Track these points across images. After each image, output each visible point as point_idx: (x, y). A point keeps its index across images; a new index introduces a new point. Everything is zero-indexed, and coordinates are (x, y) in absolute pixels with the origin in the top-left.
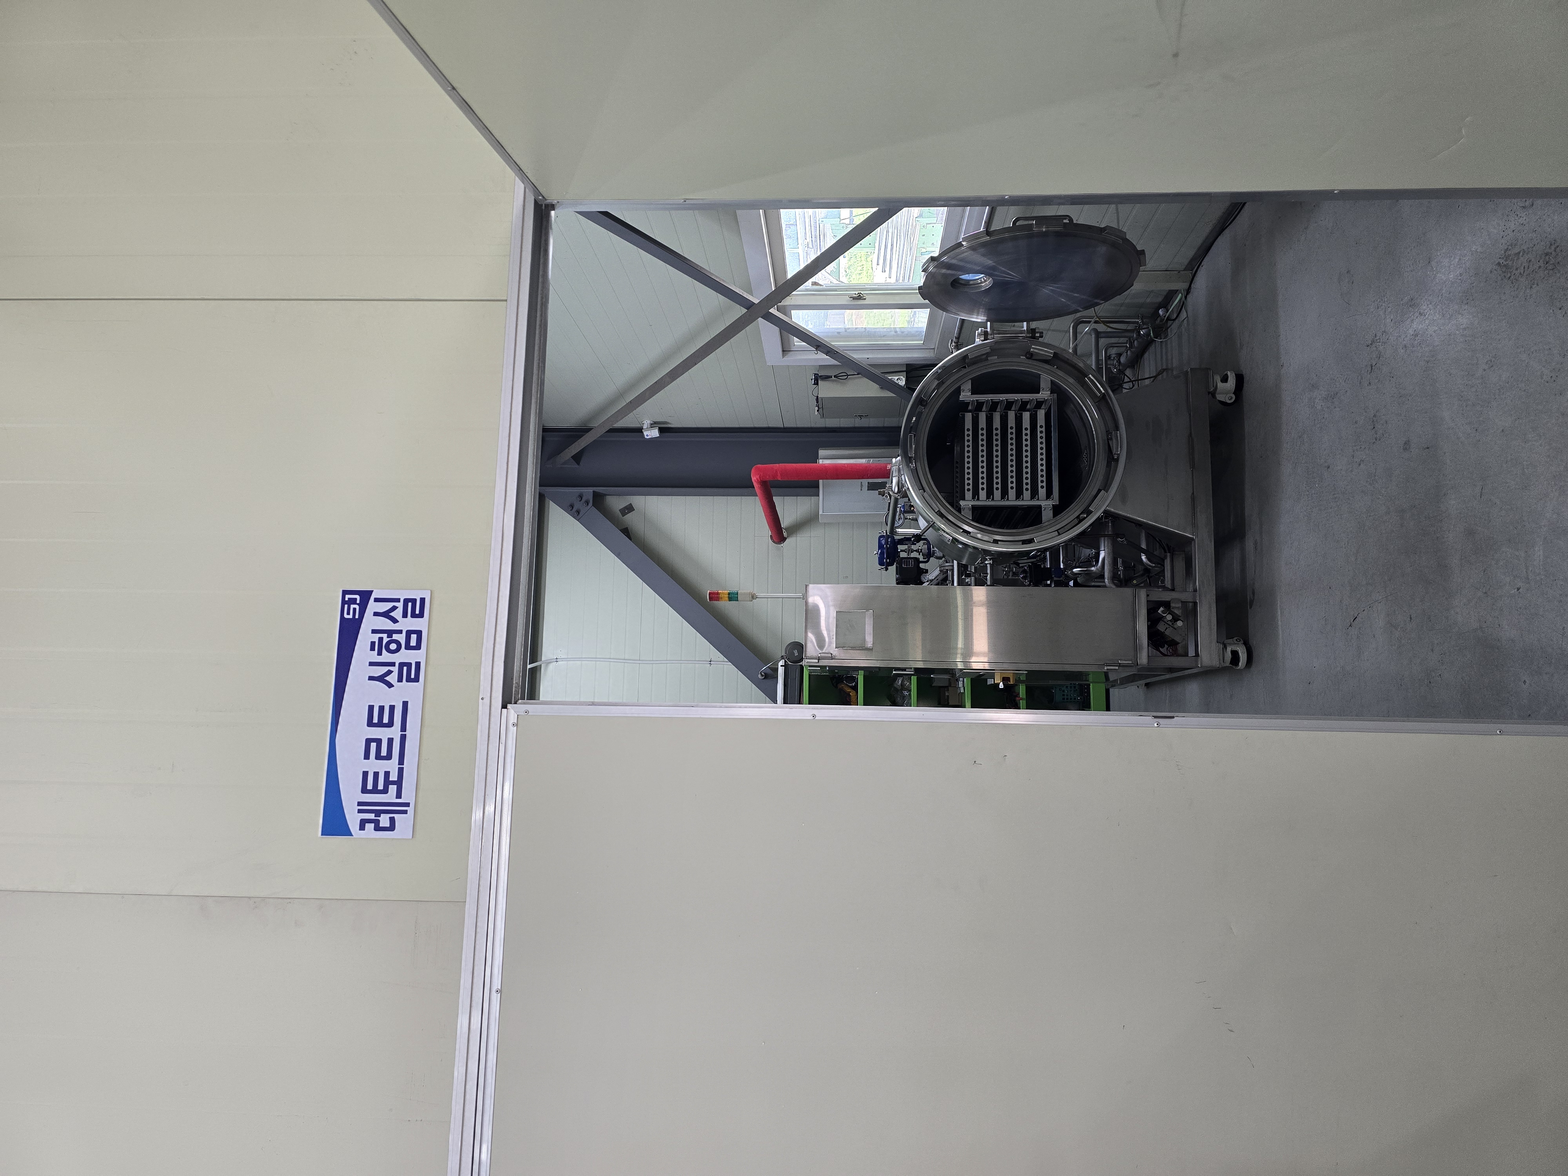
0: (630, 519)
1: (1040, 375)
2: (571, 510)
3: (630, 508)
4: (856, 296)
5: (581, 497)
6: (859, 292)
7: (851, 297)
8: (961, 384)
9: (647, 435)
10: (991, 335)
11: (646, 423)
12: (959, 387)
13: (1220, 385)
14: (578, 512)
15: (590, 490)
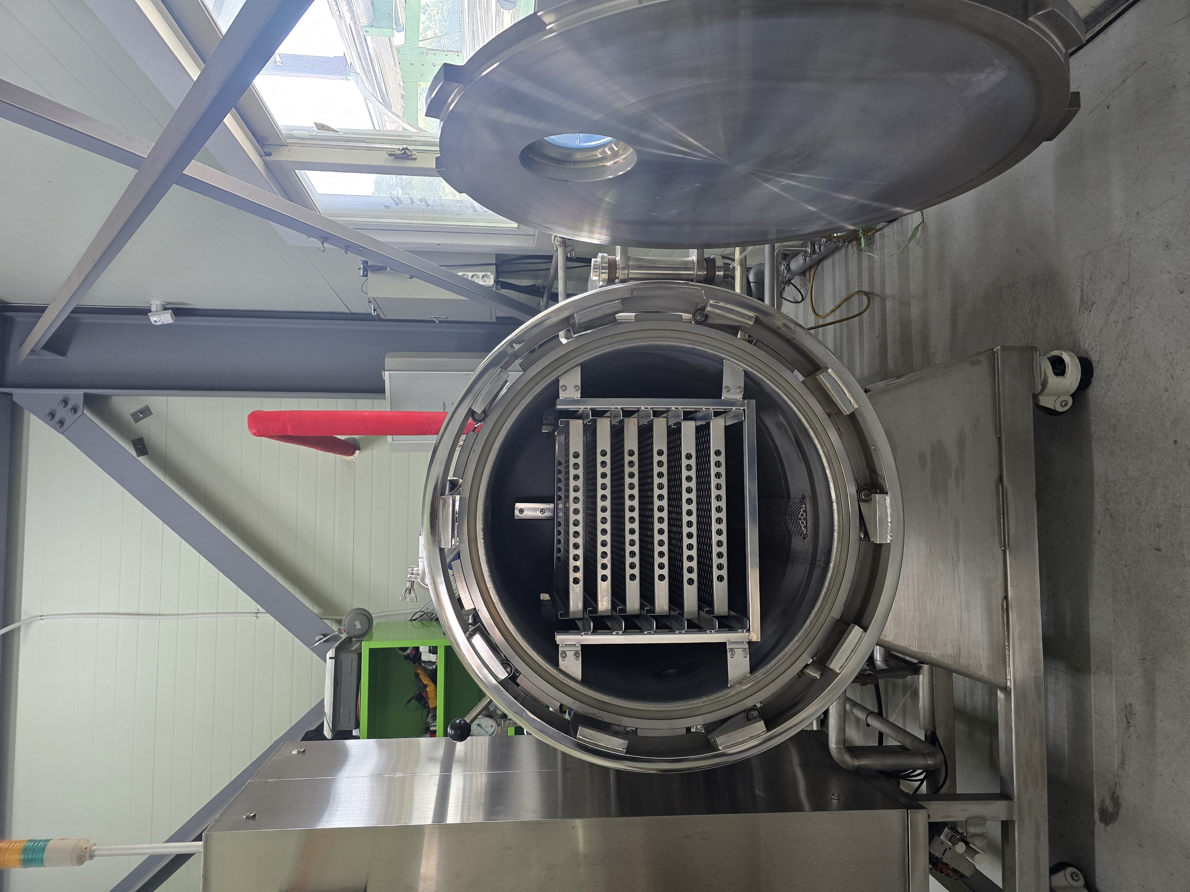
0: (145, 427)
1: (722, 359)
2: (51, 420)
3: (146, 412)
4: (399, 152)
5: (65, 402)
6: (405, 146)
7: (390, 155)
8: (560, 376)
9: (156, 321)
10: (623, 268)
11: (155, 304)
12: (557, 381)
13: (1053, 380)
14: (61, 423)
15: (81, 392)
